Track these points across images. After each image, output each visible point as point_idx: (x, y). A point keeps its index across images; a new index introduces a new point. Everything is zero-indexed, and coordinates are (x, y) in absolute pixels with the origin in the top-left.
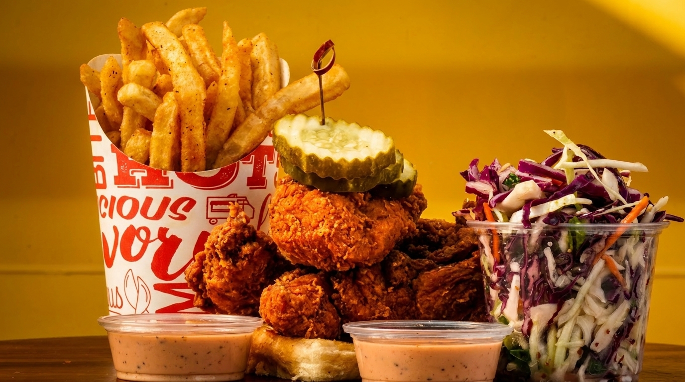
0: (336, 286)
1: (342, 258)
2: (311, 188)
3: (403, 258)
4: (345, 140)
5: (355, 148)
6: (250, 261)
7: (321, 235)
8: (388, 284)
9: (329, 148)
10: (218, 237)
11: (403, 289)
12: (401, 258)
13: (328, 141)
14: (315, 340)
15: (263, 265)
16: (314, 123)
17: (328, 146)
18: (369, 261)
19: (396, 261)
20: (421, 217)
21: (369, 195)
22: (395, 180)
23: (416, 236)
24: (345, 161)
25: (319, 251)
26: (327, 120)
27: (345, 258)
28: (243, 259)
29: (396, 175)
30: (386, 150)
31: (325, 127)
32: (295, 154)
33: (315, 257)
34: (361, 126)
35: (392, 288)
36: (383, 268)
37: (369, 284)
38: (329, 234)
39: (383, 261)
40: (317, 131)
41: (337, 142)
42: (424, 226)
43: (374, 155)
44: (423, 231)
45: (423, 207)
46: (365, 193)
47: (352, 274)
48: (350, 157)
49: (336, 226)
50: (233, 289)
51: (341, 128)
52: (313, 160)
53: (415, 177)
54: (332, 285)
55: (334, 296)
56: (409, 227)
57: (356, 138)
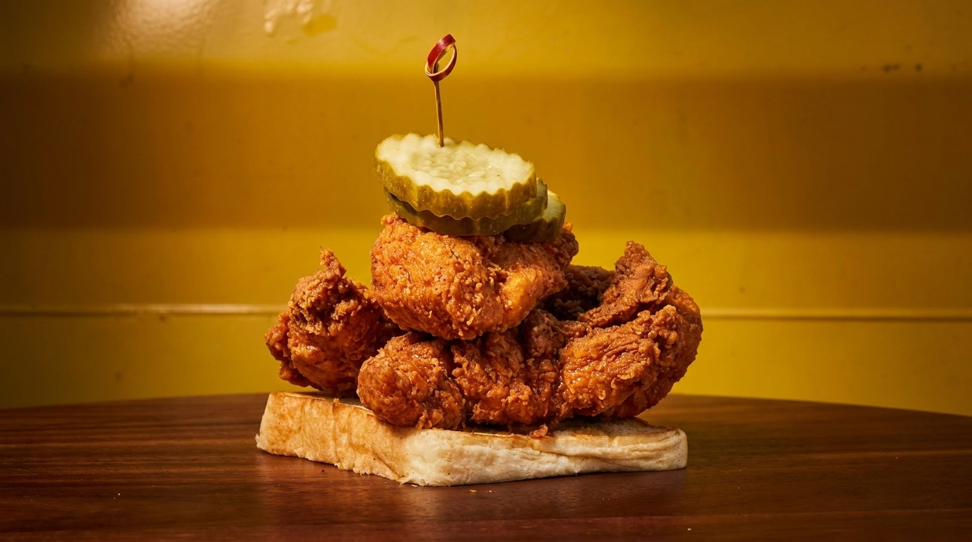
0: (457, 359)
1: (465, 323)
2: (425, 230)
3: (547, 319)
4: (469, 167)
5: (484, 177)
6: (346, 324)
7: (437, 293)
8: (526, 354)
9: (448, 178)
10: (304, 293)
11: (546, 360)
12: (543, 320)
13: (447, 167)
14: (430, 431)
15: (365, 328)
16: (430, 143)
17: (446, 174)
18: (501, 326)
19: (538, 325)
20: (571, 263)
21: (503, 240)
22: (537, 219)
23: (565, 289)
24: (469, 194)
25: (435, 313)
26: (446, 140)
27: (469, 323)
28: (338, 322)
29: (539, 212)
30: (523, 181)
31: (444, 149)
32: (403, 185)
33: (429, 322)
34: (492, 149)
35: (533, 359)
36: (521, 334)
37: (502, 356)
38: (448, 292)
39: (520, 325)
40: (433, 156)
41: (459, 169)
42: (574, 275)
43: (508, 187)
44: (574, 281)
45: (574, 251)
46: (497, 237)
47: (479, 343)
48: (476, 190)
49: (456, 280)
50: (325, 360)
51: (465, 152)
52: (426, 193)
53: (563, 214)
54: (452, 357)
55: (456, 371)
56: (556, 279)
57: (484, 164)
